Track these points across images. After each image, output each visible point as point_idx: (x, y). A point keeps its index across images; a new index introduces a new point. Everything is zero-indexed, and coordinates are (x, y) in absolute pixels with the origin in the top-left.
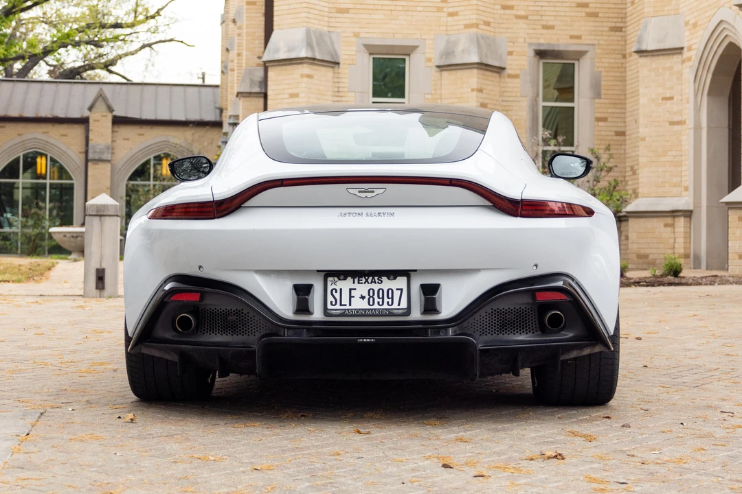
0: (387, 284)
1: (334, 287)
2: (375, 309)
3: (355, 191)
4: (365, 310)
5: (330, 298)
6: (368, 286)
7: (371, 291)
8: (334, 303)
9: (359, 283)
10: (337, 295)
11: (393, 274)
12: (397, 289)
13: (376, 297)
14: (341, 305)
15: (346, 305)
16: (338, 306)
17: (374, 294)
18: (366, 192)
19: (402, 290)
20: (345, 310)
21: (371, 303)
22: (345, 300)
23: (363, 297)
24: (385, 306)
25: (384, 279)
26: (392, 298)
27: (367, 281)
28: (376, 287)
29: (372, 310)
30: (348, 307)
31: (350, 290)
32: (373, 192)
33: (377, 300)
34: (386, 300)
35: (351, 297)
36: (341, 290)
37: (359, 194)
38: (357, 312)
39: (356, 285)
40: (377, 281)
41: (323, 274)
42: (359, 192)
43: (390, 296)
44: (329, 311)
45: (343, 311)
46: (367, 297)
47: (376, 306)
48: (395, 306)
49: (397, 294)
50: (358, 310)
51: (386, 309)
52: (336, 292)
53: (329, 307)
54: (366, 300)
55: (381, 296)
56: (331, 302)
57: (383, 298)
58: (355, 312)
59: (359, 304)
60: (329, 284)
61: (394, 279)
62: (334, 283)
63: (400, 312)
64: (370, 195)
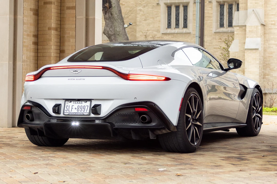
0: (84, 104)
1: (67, 105)
2: (79, 113)
4: (76, 113)
5: (66, 109)
6: (78, 105)
7: (79, 106)
8: (67, 110)
9: (75, 103)
10: (68, 108)
11: (86, 100)
12: (87, 106)
13: (80, 108)
14: (69, 111)
16: (68, 112)
18: (75, 71)
19: (88, 106)
20: (70, 113)
21: (78, 111)
22: (70, 110)
23: (76, 109)
24: (82, 112)
25: (83, 102)
27: (78, 103)
28: (80, 105)
29: (78, 113)
30: (71, 112)
31: (72, 106)
32: (77, 71)
33: (80, 109)
34: (83, 109)
35: (72, 108)
36: (69, 106)
38: (73, 114)
39: (74, 104)
40: (81, 103)
41: (64, 100)
42: (73, 71)
43: (84, 108)
45: (69, 113)
46: (77, 108)
47: (79, 112)
48: (85, 112)
49: (86, 107)
50: (73, 113)
51: (82, 113)
53: (65, 111)
54: (77, 109)
55: (81, 108)
56: (66, 110)
57: (82, 109)
58: (72, 114)
59: (74, 111)
60: (66, 103)
61: (86, 102)
62: (67, 103)
63: (86, 114)
64: (77, 72)
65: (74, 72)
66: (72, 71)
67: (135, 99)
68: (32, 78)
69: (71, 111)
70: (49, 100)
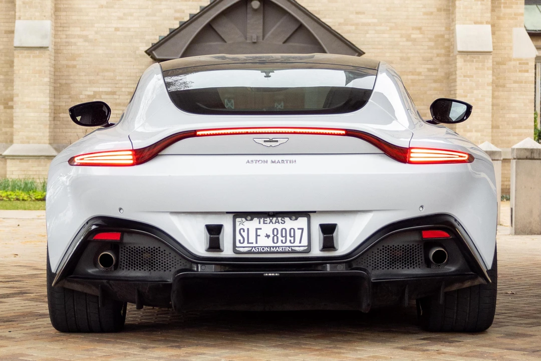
0: (289, 223)
1: (242, 226)
2: (279, 247)
4: (270, 247)
5: (238, 237)
6: (272, 226)
7: (275, 231)
8: (242, 241)
9: (264, 223)
10: (245, 235)
11: (295, 215)
12: (298, 229)
13: (279, 235)
14: (248, 243)
15: (252, 243)
16: (246, 244)
17: (277, 233)
18: (270, 141)
19: (302, 229)
20: (252, 247)
21: (275, 241)
22: (252, 239)
23: (268, 236)
24: (288, 244)
25: (287, 219)
26: (294, 237)
27: (271, 221)
28: (279, 227)
29: (276, 247)
30: (254, 245)
31: (257, 229)
32: (277, 141)
33: (280, 238)
34: (289, 238)
35: (257, 236)
36: (248, 229)
38: (263, 249)
39: (262, 225)
40: (280, 221)
41: (232, 215)
42: (265, 141)
43: (292, 235)
44: (237, 249)
45: (250, 249)
46: (272, 236)
47: (280, 244)
48: (297, 243)
49: (298, 233)
50: (263, 247)
51: (289, 247)
52: (244, 231)
53: (238, 244)
54: (271, 238)
55: (284, 235)
56: (240, 241)
57: (286, 237)
58: (261, 250)
59: (265, 242)
60: (237, 224)
61: (296, 219)
62: (242, 223)
63: (302, 249)
64: (273, 144)
65: (264, 144)
66: (261, 141)
67: (421, 209)
68: (129, 158)
69: (254, 242)
70: (183, 214)
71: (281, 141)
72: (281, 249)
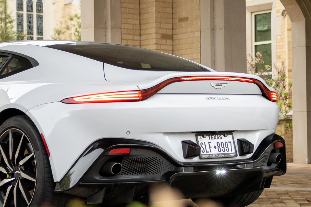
0: (224, 139)
1: (201, 141)
2: (221, 154)
3: (214, 85)
4: (218, 154)
6: (216, 141)
8: (203, 151)
9: (212, 139)
10: (204, 146)
11: (225, 133)
12: (229, 142)
14: (207, 152)
15: (209, 152)
17: (220, 146)
18: (219, 85)
19: (231, 142)
21: (219, 150)
22: (208, 150)
24: (226, 152)
25: (222, 136)
26: (228, 147)
27: (215, 138)
28: (220, 141)
31: (209, 143)
32: (222, 85)
33: (222, 149)
34: (226, 148)
35: (210, 147)
36: (205, 143)
37: (216, 87)
39: (211, 141)
40: (219, 138)
41: (195, 134)
42: (216, 85)
43: (227, 146)
44: (203, 156)
45: (209, 156)
46: (217, 147)
47: (222, 152)
48: (230, 152)
49: (229, 144)
51: (227, 154)
52: (203, 145)
53: (202, 153)
54: (217, 148)
57: (224, 147)
58: (214, 156)
59: (215, 151)
61: (227, 136)
62: (201, 139)
63: (233, 155)
64: (220, 87)
68: (136, 96)
71: (224, 85)
72: (223, 156)
